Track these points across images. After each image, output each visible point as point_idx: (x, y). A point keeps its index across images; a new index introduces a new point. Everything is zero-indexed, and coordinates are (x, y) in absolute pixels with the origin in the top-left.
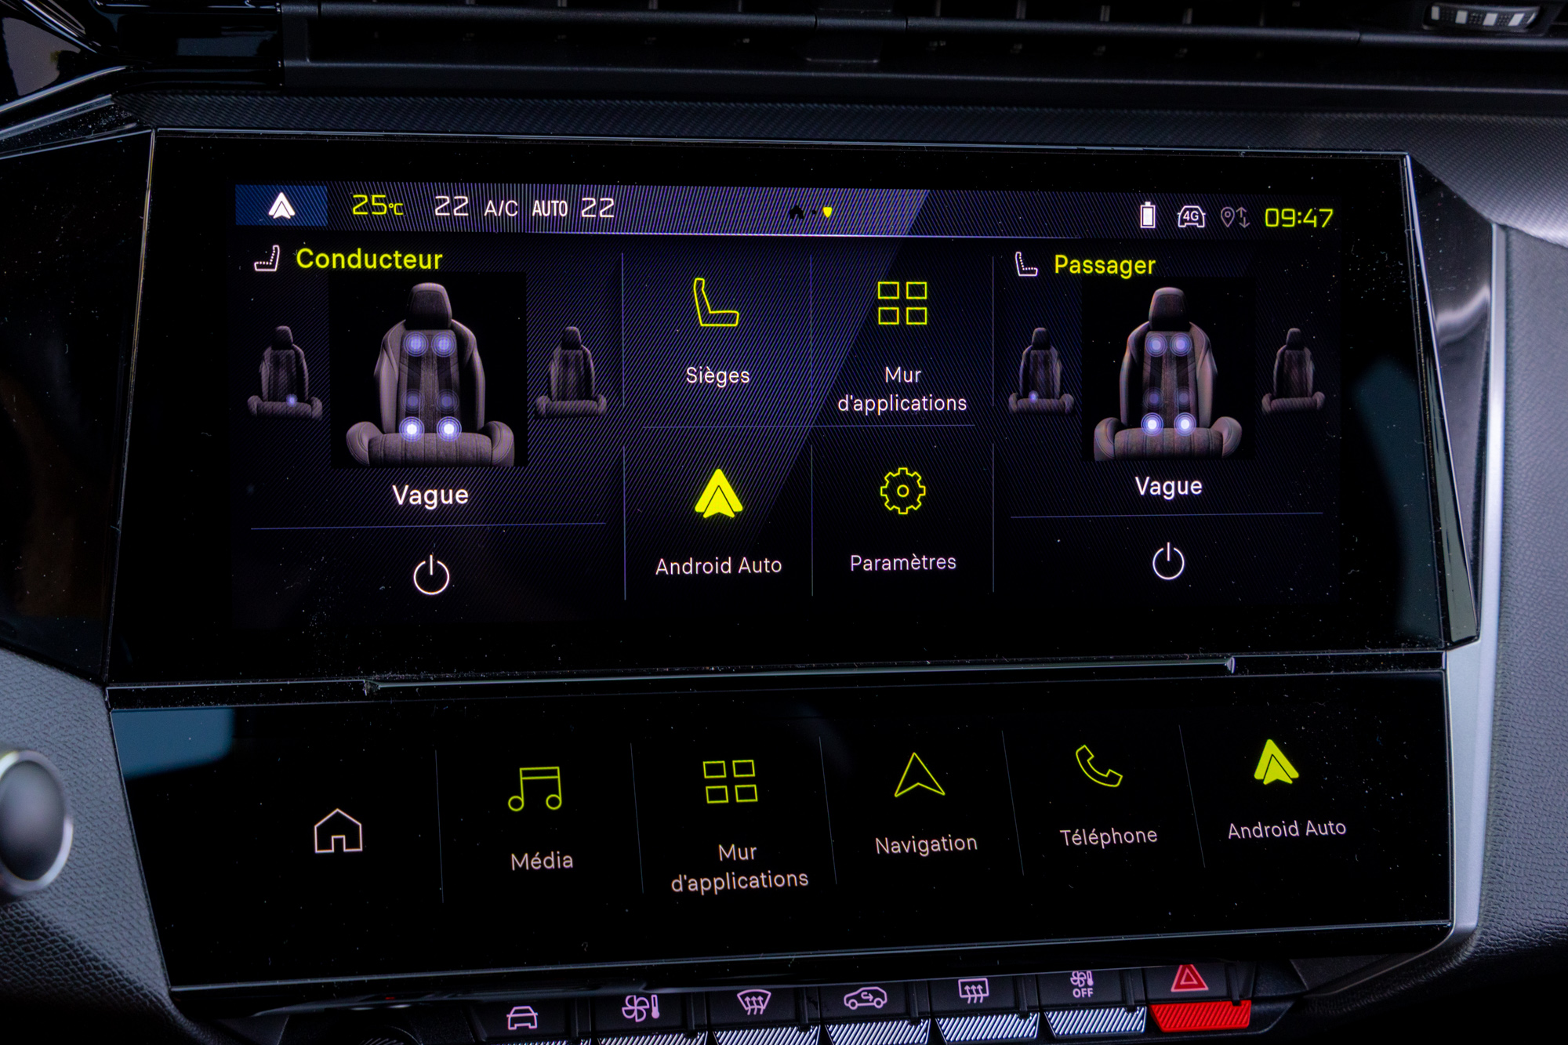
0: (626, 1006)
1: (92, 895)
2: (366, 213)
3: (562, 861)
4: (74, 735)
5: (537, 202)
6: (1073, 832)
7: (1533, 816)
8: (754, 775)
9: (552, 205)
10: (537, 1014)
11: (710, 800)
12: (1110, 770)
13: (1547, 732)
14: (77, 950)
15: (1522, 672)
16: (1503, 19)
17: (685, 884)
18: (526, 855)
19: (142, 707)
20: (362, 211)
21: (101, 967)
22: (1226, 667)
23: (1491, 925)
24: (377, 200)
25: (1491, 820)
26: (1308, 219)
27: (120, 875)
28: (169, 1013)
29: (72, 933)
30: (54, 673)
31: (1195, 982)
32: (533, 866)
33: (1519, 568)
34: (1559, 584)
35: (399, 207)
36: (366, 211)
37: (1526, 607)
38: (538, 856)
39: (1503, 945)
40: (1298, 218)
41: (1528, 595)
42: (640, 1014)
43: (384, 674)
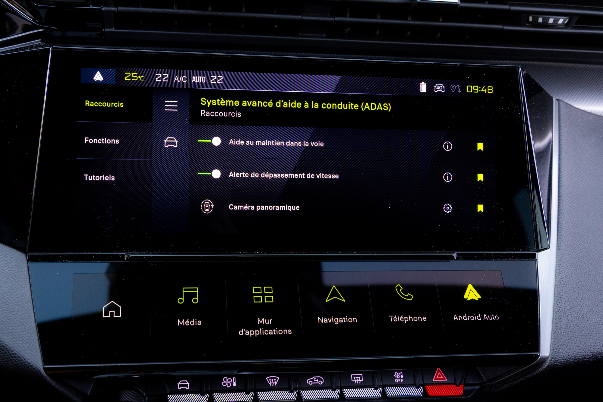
0: (223, 381)
1: (16, 330)
2: (130, 80)
3: (197, 323)
4: (13, 271)
5: (194, 77)
6: (394, 317)
7: (571, 314)
8: (272, 292)
9: (199, 78)
10: (189, 383)
11: (255, 301)
12: (409, 294)
13: (576, 283)
14: (8, 350)
15: (566, 260)
16: (556, 21)
17: (244, 332)
18: (184, 320)
19: (41, 261)
20: (128, 79)
21: (17, 357)
22: (453, 256)
23: (555, 355)
24: (134, 75)
25: (555, 315)
26: (483, 90)
27: (27, 323)
28: (43, 376)
29: (7, 344)
30: (7, 248)
31: (442, 377)
32: (186, 324)
33: (565, 222)
34: (580, 229)
35: (142, 77)
36: (130, 79)
37: (567, 237)
38: (188, 321)
39: (559, 362)
40: (479, 89)
41: (568, 232)
42: (229, 384)
43: (133, 252)
